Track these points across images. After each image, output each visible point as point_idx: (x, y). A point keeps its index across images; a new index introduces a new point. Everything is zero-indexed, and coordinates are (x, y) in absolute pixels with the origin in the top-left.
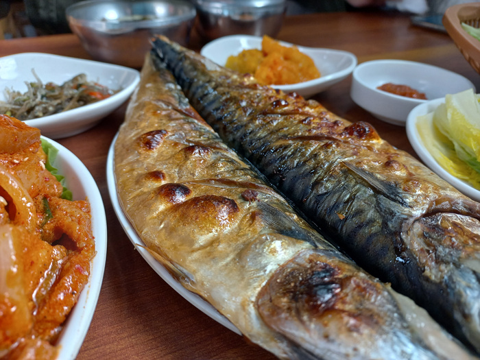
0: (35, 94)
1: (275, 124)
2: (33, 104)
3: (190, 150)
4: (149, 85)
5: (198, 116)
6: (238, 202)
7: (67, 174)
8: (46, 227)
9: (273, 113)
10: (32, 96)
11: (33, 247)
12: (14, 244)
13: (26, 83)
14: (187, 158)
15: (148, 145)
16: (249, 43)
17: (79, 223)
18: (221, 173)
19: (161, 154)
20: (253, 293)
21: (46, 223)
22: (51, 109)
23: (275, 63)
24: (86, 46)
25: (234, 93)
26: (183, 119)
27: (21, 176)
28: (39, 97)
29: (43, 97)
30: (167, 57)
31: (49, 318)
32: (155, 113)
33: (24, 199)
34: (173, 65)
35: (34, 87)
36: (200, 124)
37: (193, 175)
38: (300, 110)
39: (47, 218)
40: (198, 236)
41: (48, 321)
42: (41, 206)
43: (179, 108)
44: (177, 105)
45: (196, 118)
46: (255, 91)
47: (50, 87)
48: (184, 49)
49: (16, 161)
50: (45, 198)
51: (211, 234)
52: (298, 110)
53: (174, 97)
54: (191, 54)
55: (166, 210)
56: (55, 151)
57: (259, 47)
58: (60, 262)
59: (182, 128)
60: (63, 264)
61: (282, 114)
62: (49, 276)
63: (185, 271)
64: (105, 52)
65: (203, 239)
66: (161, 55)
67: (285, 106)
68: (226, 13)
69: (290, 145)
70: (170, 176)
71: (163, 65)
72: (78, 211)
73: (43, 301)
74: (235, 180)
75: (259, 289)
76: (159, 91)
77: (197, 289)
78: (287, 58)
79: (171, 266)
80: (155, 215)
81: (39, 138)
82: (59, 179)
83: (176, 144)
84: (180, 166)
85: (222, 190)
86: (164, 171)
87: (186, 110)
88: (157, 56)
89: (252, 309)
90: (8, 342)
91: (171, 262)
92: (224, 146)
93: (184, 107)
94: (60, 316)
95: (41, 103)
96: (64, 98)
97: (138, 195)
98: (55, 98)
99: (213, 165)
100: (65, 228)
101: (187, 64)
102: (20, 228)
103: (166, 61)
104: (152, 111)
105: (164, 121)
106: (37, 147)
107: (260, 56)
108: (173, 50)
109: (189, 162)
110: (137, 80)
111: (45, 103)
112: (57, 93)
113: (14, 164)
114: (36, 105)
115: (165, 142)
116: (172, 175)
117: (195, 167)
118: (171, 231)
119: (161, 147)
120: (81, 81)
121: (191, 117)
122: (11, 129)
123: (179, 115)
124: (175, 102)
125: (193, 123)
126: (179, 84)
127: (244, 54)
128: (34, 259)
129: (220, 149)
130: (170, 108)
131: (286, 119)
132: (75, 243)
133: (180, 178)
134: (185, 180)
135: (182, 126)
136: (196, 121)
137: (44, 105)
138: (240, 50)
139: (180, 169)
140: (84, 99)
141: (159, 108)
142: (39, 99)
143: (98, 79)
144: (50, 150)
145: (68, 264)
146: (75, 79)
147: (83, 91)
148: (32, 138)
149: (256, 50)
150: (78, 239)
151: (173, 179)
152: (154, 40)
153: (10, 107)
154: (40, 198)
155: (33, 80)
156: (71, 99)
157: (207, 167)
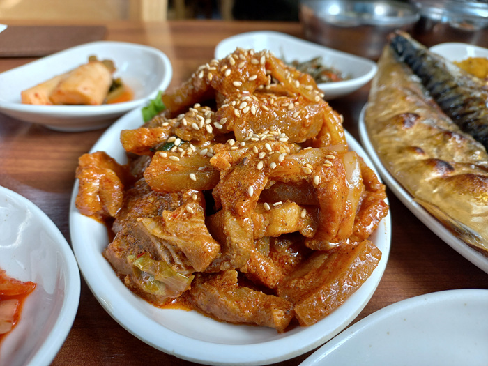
16: (476, 52)
19: (417, 134)
30: (406, 52)
32: (403, 99)
34: (411, 60)
55: (437, 179)
66: (400, 50)
68: (445, 20)
71: (401, 59)
79: (454, 222)
80: (427, 180)
83: (430, 128)
84: (438, 147)
91: (453, 219)
99: (472, 153)
103: (405, 56)
104: (401, 97)
115: (419, 124)
117: (454, 150)
118: (446, 196)
119: (417, 128)
133: (439, 155)
134: (445, 158)
146: (314, 60)
147: (323, 72)
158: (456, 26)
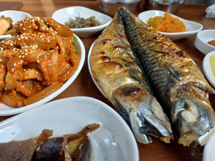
0: (77, 21)
1: (150, 45)
2: (76, 24)
3: (116, 47)
4: (112, 24)
5: (126, 38)
6: (123, 66)
7: (79, 47)
8: (67, 58)
9: (152, 41)
10: (76, 21)
11: (62, 61)
12: (57, 58)
13: (75, 17)
14: (114, 50)
15: (104, 43)
16: (160, 14)
17: (76, 60)
18: (123, 57)
19: (107, 47)
20: (114, 89)
21: (67, 57)
22: (80, 26)
23: (166, 23)
24: (100, 7)
25: (141, 32)
26: (120, 38)
27: (64, 42)
28: (78, 22)
29: (79, 22)
30: (123, 15)
31: (61, 80)
32: (110, 34)
33: (63, 48)
34: (124, 18)
35: (78, 18)
36: (125, 40)
37: (114, 55)
38: (163, 42)
39: (68, 56)
40: (106, 72)
41: (61, 81)
42: (68, 53)
43: (120, 34)
44: (119, 32)
45: (124, 38)
46: (150, 32)
47: (82, 19)
48: (130, 13)
49: (64, 39)
50: (70, 51)
51: (110, 72)
52: (162, 42)
53: (119, 29)
54: (132, 15)
55: (101, 63)
56: (77, 40)
57: (163, 16)
58: (68, 67)
59: (117, 40)
60: (68, 68)
61: (155, 42)
62: (64, 70)
63: (99, 79)
64: (105, 10)
65: (108, 73)
66: (121, 14)
67: (158, 39)
68: (157, 0)
69: (152, 53)
70: (107, 54)
71: (121, 18)
72: (77, 57)
73: (61, 76)
74: (127, 60)
75: (116, 88)
76: (115, 26)
77: (100, 85)
78: (172, 22)
79: (96, 77)
80: (97, 63)
81: (72, 34)
82: (75, 48)
83: (113, 45)
84: (111, 52)
85: (121, 62)
86: (106, 52)
87: (122, 35)
88: (120, 14)
89: (112, 92)
90: (51, 82)
91: (96, 76)
92: (130, 49)
93: (122, 34)
94: (64, 81)
95: (78, 24)
96: (86, 24)
97: (95, 57)
98: (83, 23)
99: (122, 54)
100: (72, 60)
101: (129, 18)
102: (60, 55)
103: (122, 16)
104: (110, 33)
105: (112, 37)
106: (71, 37)
107: (162, 20)
108: (126, 12)
109: (114, 51)
110: (110, 22)
111: (79, 24)
112: (84, 22)
113: (63, 39)
114: (77, 24)
115: (110, 43)
116: (108, 54)
117: (115, 53)
118: (100, 69)
119: (108, 45)
120: (92, 19)
121: (123, 37)
122: (65, 29)
123: (118, 36)
124: (119, 31)
125: (122, 39)
126: (124, 25)
127: (156, 18)
128: (62, 64)
129: (127, 50)
130: (117, 33)
131: (155, 44)
132: (73, 64)
133: (110, 55)
134: (110, 56)
135: (118, 40)
136: (124, 39)
137: (79, 25)
138: (155, 16)
139: (111, 53)
140: (92, 25)
141: (112, 32)
142: (78, 23)
143: (98, 19)
144: (76, 39)
145: (69, 69)
146: (91, 18)
147: (92, 23)
148: (71, 33)
149: (161, 17)
150: (74, 63)
151: (107, 55)
152: (120, 8)
153: (69, 24)
154: (68, 51)
155: (78, 16)
156: (88, 24)
157: (119, 54)
158: (161, 3)
